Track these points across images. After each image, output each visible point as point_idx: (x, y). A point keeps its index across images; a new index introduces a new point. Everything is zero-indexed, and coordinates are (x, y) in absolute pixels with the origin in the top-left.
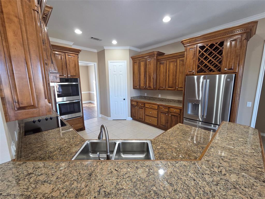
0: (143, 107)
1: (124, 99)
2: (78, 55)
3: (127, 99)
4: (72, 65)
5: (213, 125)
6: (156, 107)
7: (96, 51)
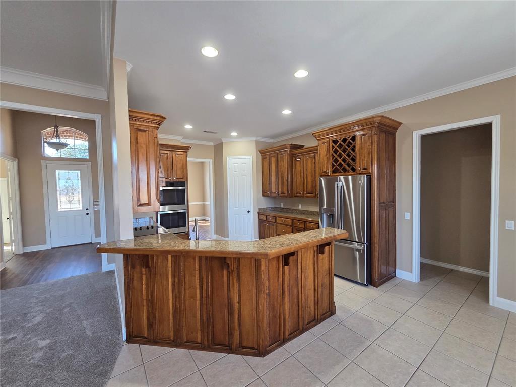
0: (273, 223)
1: (249, 212)
2: (187, 152)
3: (252, 212)
4: (179, 166)
5: (356, 243)
6: (290, 222)
7: (212, 144)
